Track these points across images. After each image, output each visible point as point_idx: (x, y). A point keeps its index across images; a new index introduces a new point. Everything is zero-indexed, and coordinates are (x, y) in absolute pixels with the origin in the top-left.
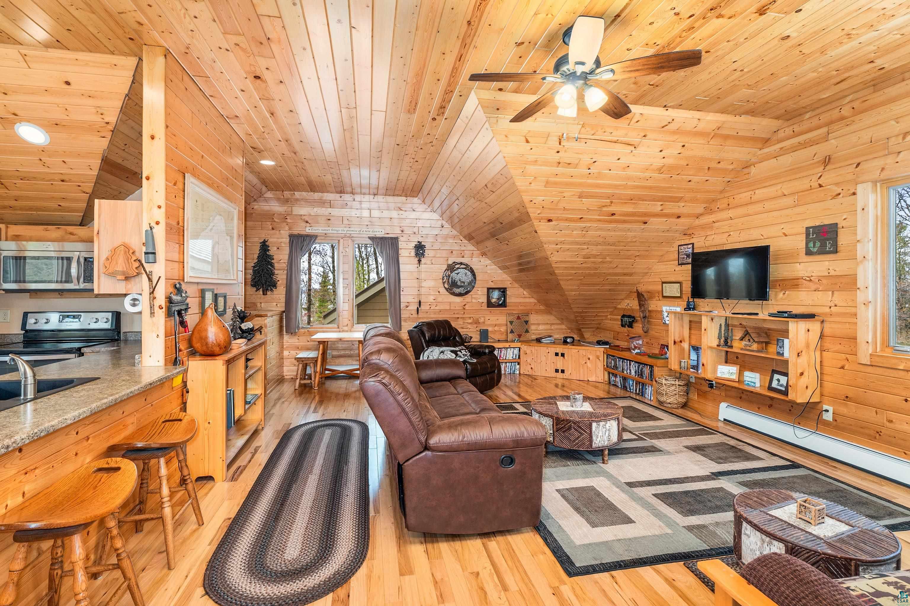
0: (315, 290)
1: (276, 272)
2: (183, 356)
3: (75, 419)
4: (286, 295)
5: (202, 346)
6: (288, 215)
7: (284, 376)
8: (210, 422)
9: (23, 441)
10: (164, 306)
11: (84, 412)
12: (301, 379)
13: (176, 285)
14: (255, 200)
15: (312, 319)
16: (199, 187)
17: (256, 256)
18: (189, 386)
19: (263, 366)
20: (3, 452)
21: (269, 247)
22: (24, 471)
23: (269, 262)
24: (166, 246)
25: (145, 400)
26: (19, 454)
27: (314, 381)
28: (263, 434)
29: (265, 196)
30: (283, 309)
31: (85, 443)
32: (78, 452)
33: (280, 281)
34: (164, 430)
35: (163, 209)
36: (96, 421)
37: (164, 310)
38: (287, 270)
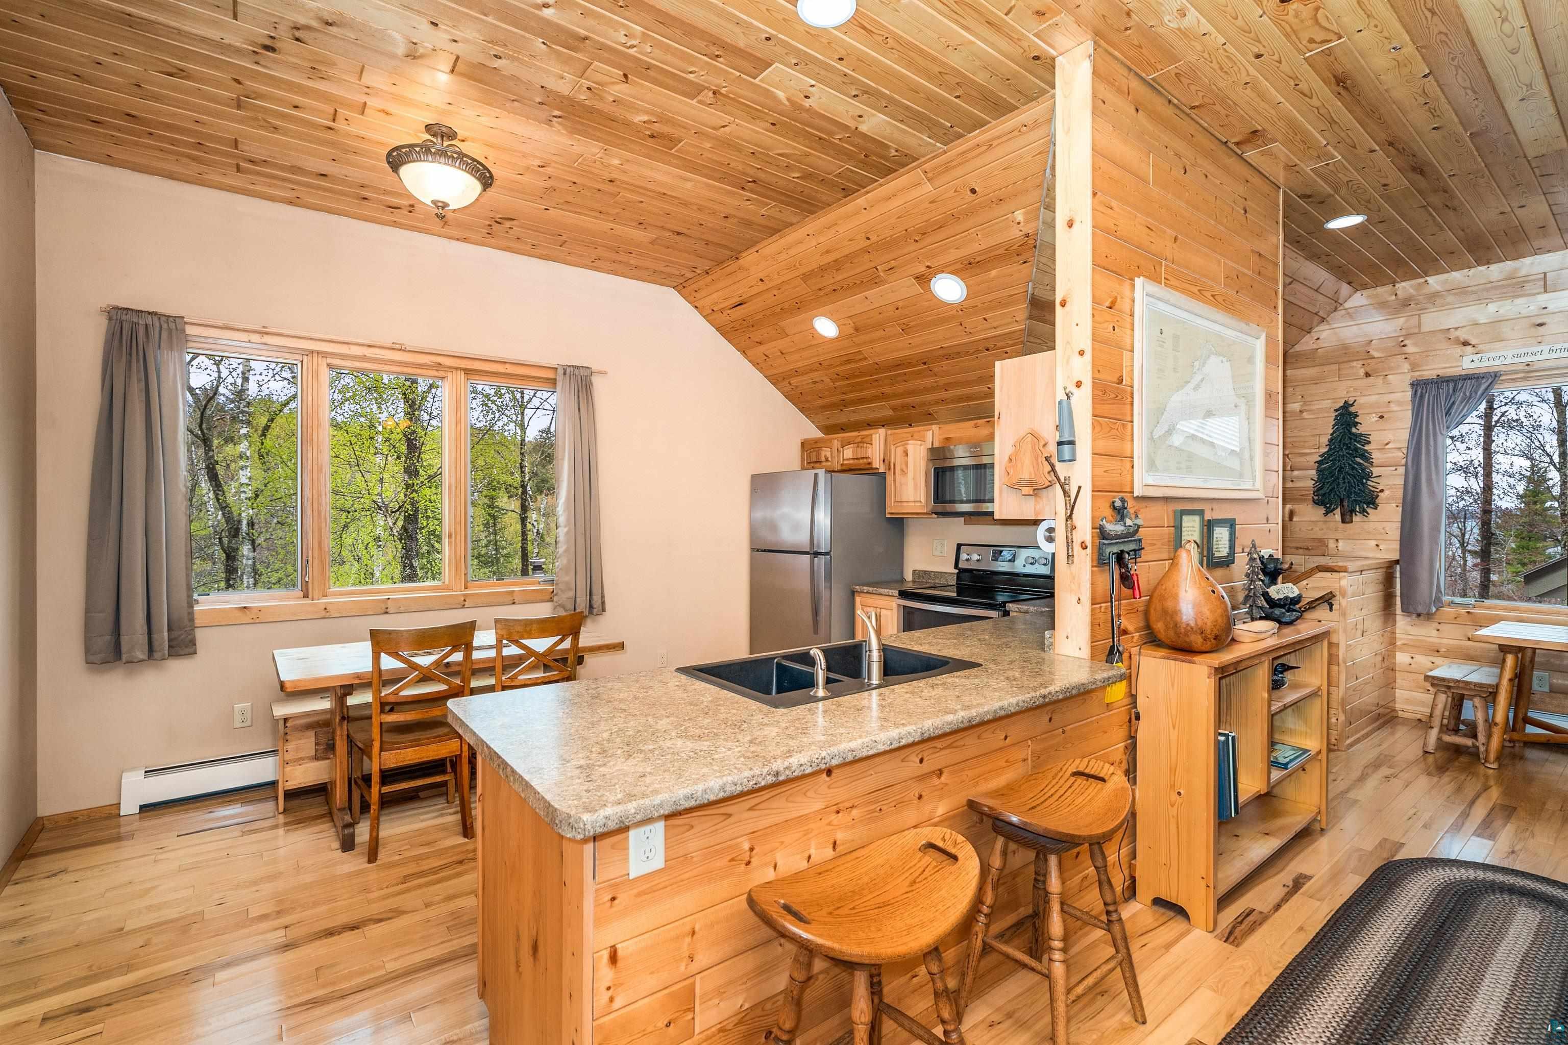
0: (1507, 513)
1: (1376, 471)
2: (1131, 644)
3: (891, 744)
4: (1403, 522)
5: (1167, 628)
6: (1408, 336)
7: (1394, 710)
8: (1182, 792)
9: (802, 768)
10: (1089, 543)
11: (909, 733)
12: (1444, 729)
13: (1113, 502)
14: (1323, 320)
15: (1494, 577)
16: (1167, 302)
17: (1325, 440)
18: (1141, 707)
19: (1324, 688)
20: (770, 782)
21: (1357, 416)
22: (835, 808)
23: (1356, 449)
24: (1094, 428)
25: (1050, 720)
26: (828, 779)
27: (1487, 744)
28: (1323, 844)
29: (1347, 305)
30: (1396, 556)
31: (935, 781)
32: (923, 794)
33: (1387, 493)
34: (1070, 791)
35: (1088, 356)
36: (954, 745)
37: (1089, 550)
38: (1406, 465)
